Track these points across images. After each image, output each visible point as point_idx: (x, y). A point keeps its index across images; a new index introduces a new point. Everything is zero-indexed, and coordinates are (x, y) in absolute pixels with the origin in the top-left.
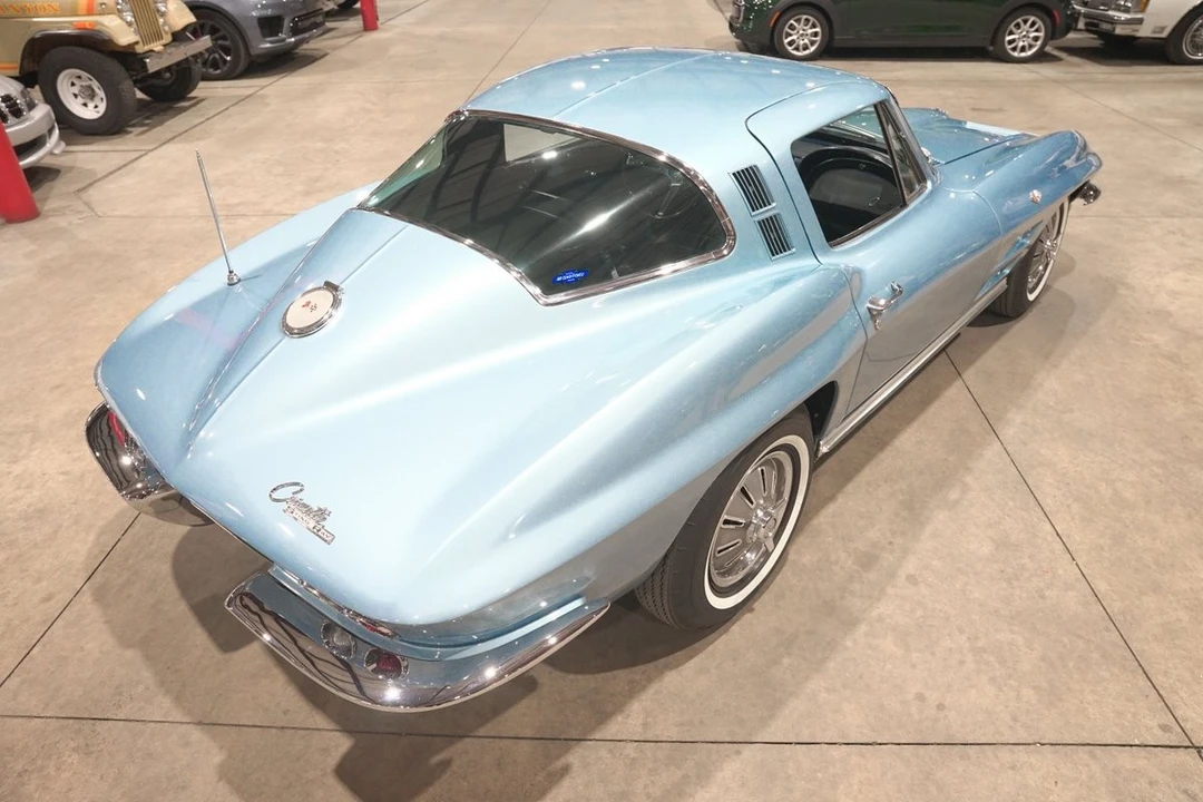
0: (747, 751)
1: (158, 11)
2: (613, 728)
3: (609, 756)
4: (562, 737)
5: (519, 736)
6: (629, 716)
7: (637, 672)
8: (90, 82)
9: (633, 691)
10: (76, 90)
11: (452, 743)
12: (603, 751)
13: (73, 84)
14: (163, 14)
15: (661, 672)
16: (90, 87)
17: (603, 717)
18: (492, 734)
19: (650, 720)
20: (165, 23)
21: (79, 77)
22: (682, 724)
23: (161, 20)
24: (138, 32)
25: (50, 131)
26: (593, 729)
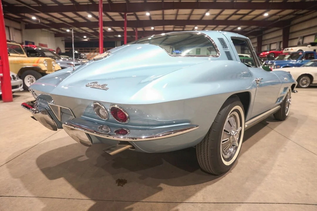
0: (243, 205)
1: (53, 65)
2: (192, 199)
3: (193, 207)
4: (174, 202)
5: (158, 201)
6: (197, 197)
7: (197, 186)
8: (33, 79)
9: (197, 191)
10: (29, 80)
11: (133, 204)
12: (190, 205)
13: (29, 79)
14: (54, 66)
15: (205, 186)
16: (33, 80)
17: (188, 197)
18: (148, 201)
19: (205, 197)
20: (54, 68)
21: (31, 77)
22: (216, 198)
23: (53, 68)
24: (47, 68)
25: (21, 85)
26: (185, 200)
